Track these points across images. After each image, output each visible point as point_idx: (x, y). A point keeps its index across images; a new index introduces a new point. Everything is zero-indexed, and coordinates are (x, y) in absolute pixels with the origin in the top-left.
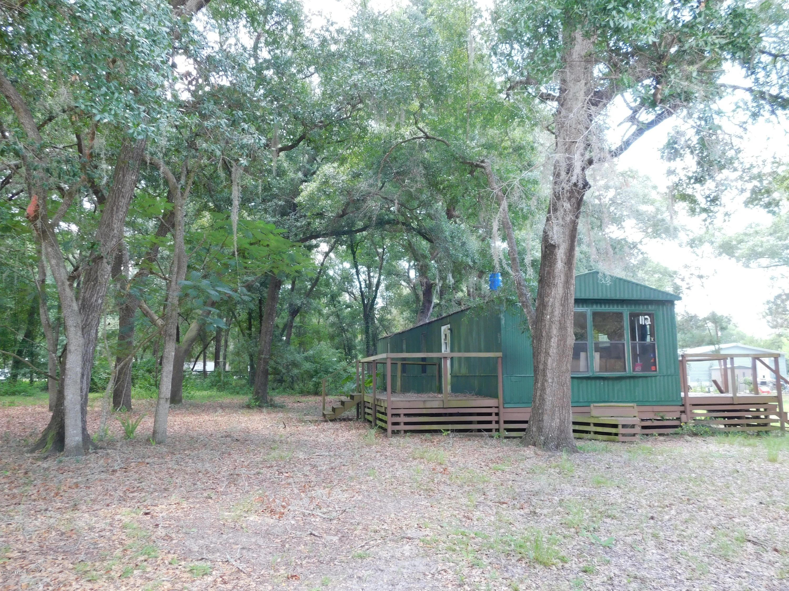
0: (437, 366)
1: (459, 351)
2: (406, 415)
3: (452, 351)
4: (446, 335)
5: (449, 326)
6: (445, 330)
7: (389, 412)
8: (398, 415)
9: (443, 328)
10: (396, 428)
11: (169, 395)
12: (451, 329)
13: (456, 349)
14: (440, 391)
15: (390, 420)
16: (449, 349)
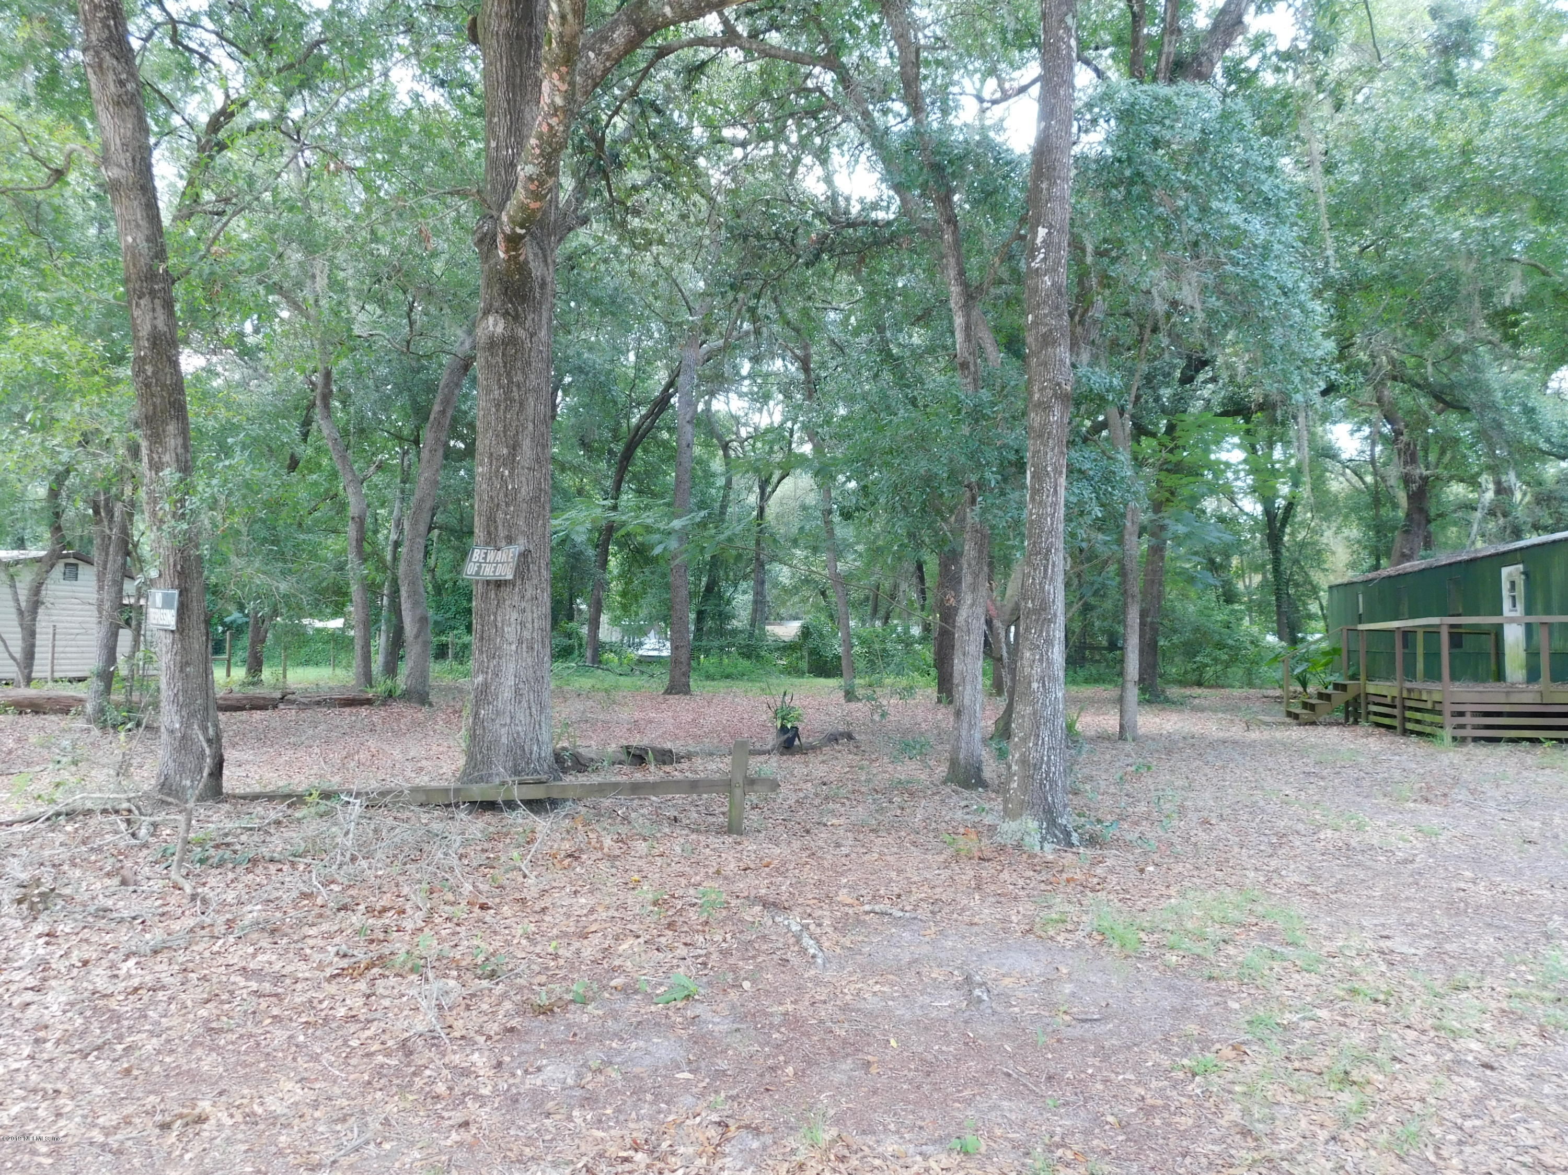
0: (1493, 636)
1: (1548, 611)
2: (1476, 714)
3: (1529, 611)
4: (1513, 584)
5: (1521, 567)
6: (1510, 574)
7: (1448, 709)
8: (1461, 714)
9: (1505, 571)
10: (1461, 733)
11: (1137, 678)
12: (1525, 573)
13: (1539, 606)
14: (1500, 675)
15: (1449, 721)
16: (1520, 607)
